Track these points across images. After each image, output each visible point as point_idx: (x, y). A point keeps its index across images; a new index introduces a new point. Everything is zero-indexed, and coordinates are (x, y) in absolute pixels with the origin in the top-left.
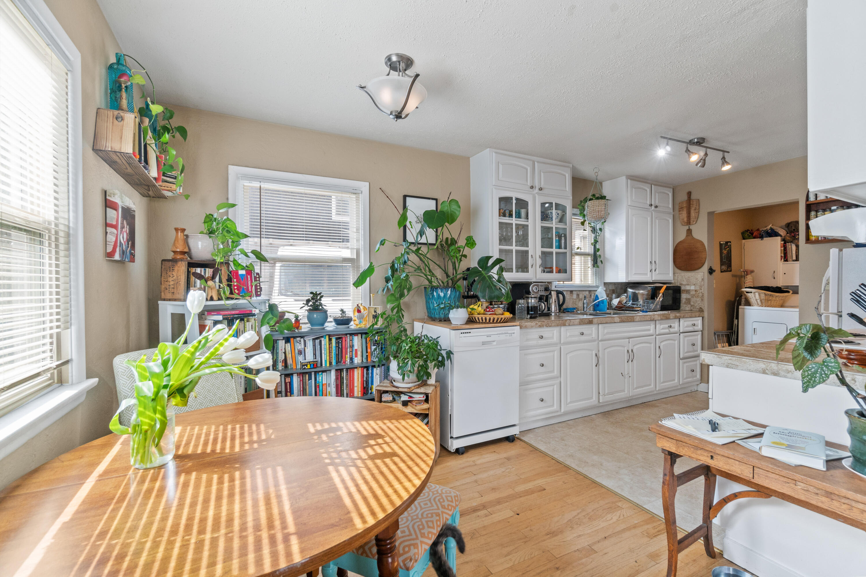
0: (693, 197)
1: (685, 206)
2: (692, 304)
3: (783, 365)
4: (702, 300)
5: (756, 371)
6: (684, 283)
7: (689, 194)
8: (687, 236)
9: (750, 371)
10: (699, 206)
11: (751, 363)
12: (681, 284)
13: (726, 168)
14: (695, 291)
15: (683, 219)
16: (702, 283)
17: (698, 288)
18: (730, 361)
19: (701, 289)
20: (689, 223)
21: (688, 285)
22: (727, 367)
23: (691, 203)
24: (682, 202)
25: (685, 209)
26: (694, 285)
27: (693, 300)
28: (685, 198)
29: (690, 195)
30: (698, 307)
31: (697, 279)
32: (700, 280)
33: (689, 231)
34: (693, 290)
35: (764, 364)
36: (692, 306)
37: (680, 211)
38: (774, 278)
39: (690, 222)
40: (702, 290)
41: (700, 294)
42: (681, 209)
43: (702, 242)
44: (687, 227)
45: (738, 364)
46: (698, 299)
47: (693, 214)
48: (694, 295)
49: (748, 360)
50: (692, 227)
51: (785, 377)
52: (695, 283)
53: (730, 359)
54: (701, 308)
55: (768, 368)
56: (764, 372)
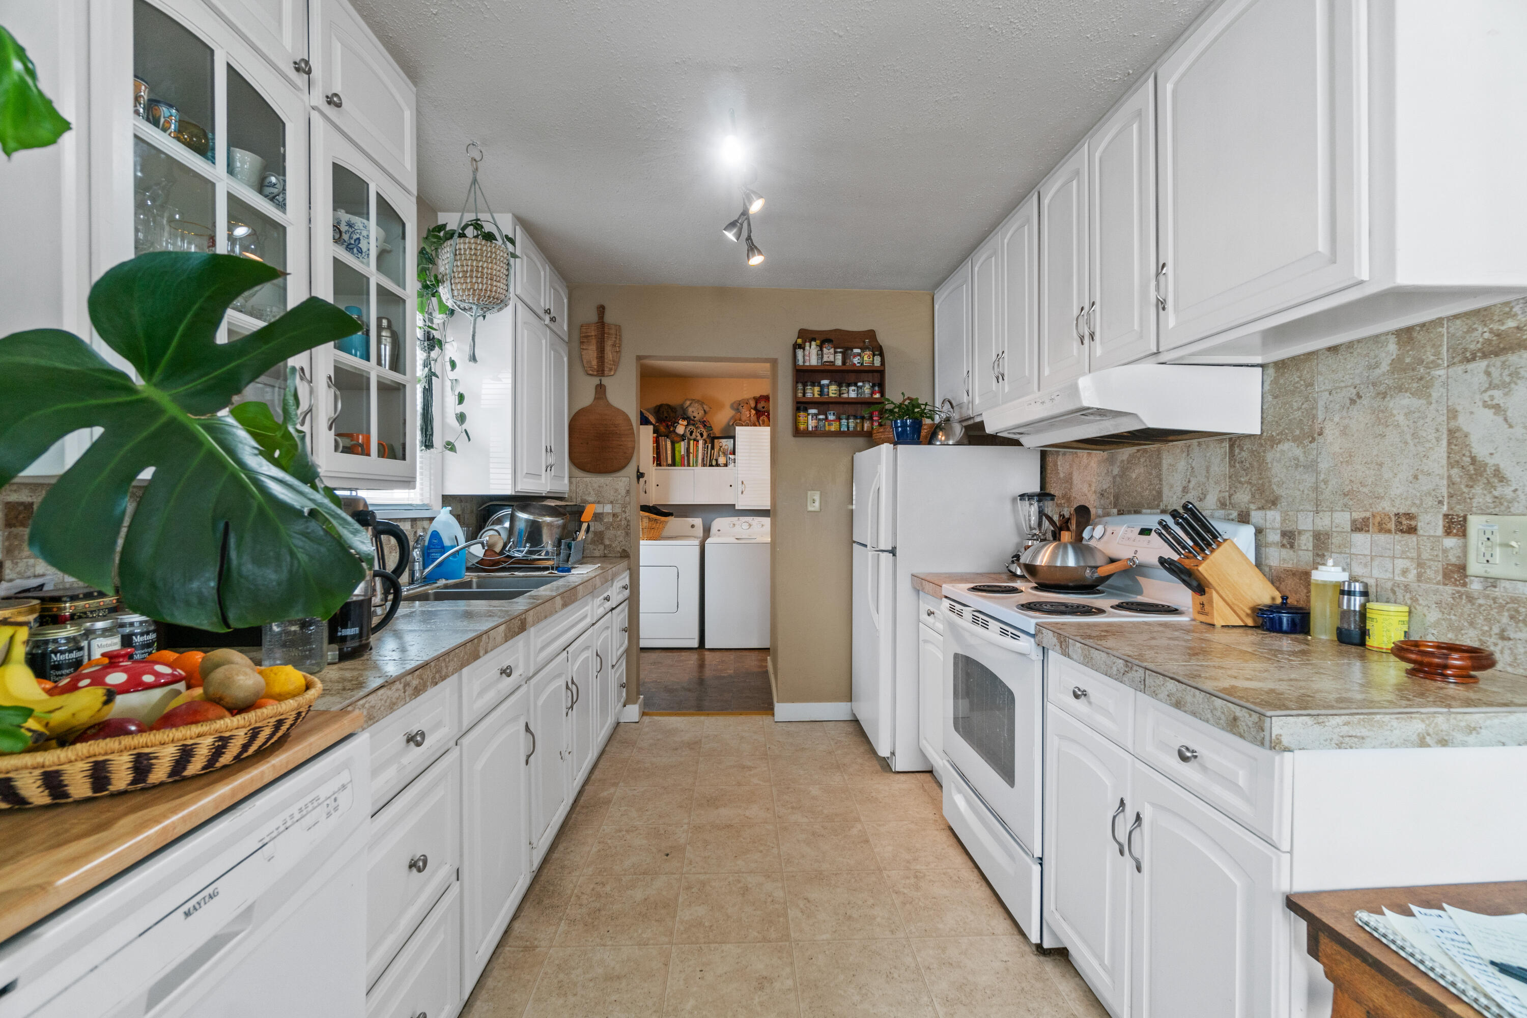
0: (609, 318)
1: (593, 334)
2: (607, 542)
3: (1459, 717)
4: (627, 534)
5: (1406, 743)
6: (590, 499)
7: (601, 310)
8: (595, 399)
9: (1392, 745)
10: (620, 340)
11: (1395, 723)
12: (585, 502)
13: (756, 260)
14: (614, 515)
15: (589, 362)
16: (627, 499)
17: (618, 510)
18: (1345, 730)
19: (625, 512)
20: (601, 371)
21: (599, 502)
22: (1339, 746)
23: (606, 331)
24: (588, 325)
25: (594, 341)
26: (612, 502)
27: (609, 534)
28: (593, 317)
29: (603, 313)
30: (618, 549)
31: (616, 490)
32: (623, 492)
33: (601, 389)
34: (608, 513)
35: (1423, 721)
36: (606, 547)
37: (582, 343)
38: (646, 492)
39: (603, 371)
40: (627, 514)
41: (624, 523)
42: (584, 339)
43: (627, 416)
44: (596, 381)
45: (1364, 732)
46: (619, 533)
47: (609, 355)
48: (612, 525)
49: (1387, 717)
50: (605, 381)
51: (1464, 744)
52: (612, 498)
53: (1345, 724)
54: (624, 550)
55: (1431, 731)
56: (1422, 743)
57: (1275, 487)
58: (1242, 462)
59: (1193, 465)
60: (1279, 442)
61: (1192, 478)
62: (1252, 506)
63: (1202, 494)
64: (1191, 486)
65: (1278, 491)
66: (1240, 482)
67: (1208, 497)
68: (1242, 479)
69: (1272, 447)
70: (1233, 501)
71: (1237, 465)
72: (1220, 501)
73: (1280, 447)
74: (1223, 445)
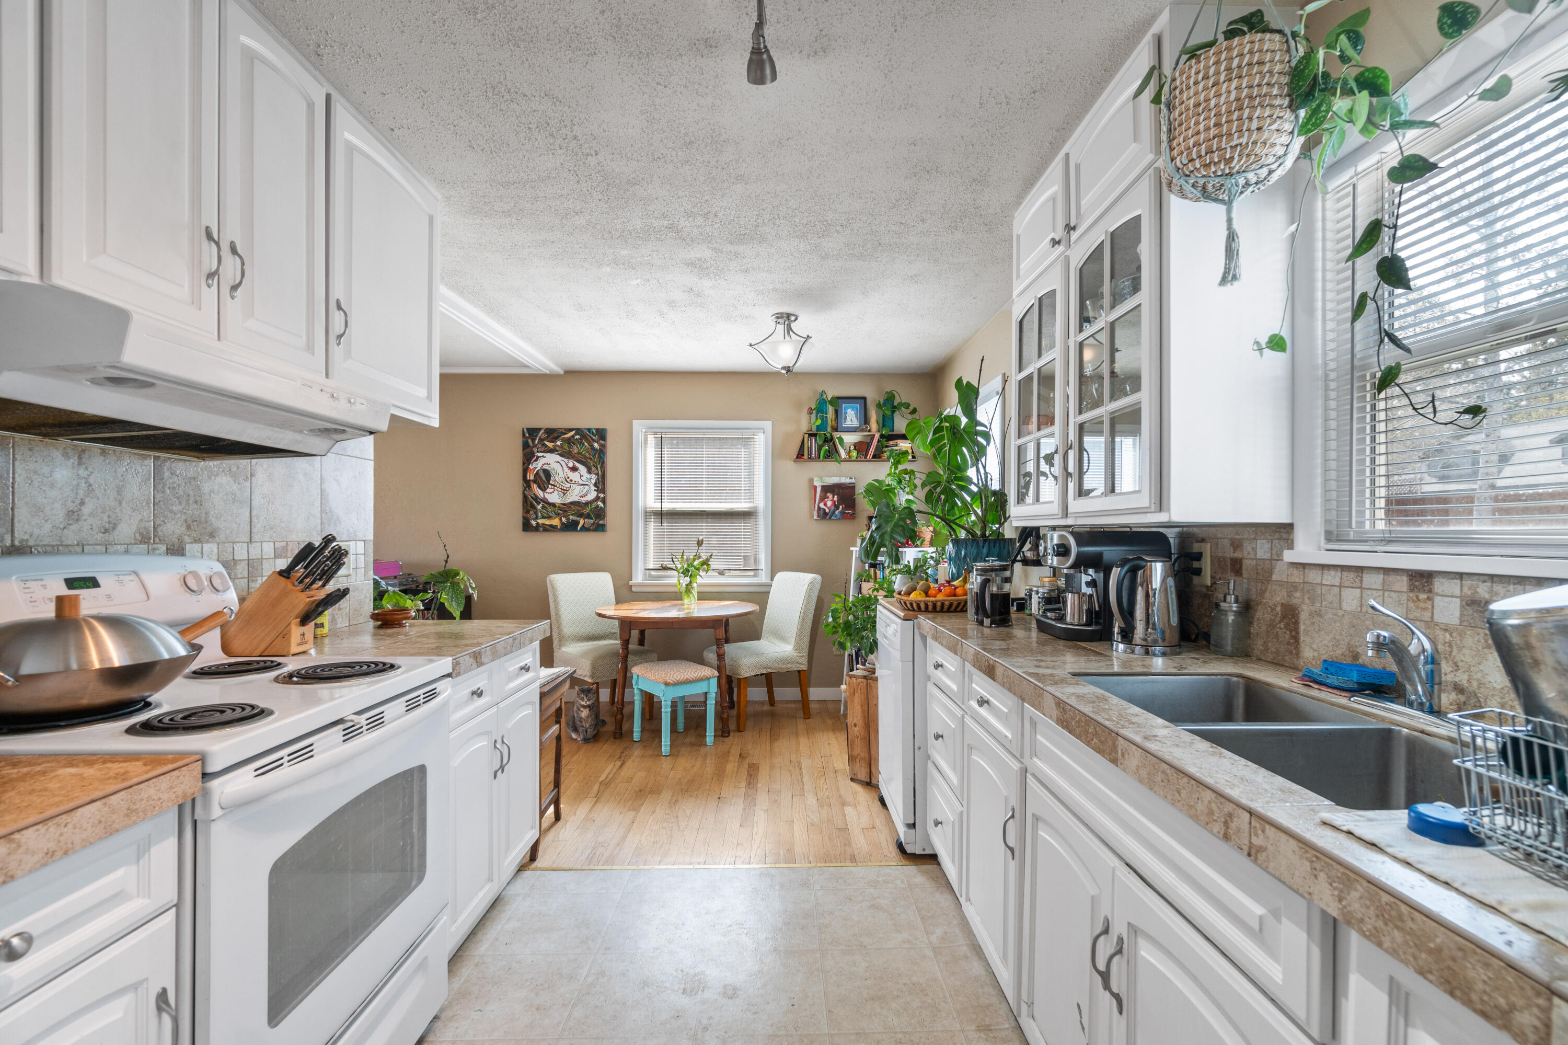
57: (213, 520)
58: (174, 488)
59: (91, 480)
60: (217, 475)
61: (87, 500)
62: (187, 539)
63: (109, 523)
64: (86, 510)
65: (216, 523)
66: (171, 511)
67: (119, 527)
68: (174, 508)
69: (210, 478)
70: (160, 533)
71: (168, 492)
72: (141, 534)
73: (218, 479)
74: (146, 462)
